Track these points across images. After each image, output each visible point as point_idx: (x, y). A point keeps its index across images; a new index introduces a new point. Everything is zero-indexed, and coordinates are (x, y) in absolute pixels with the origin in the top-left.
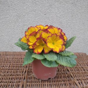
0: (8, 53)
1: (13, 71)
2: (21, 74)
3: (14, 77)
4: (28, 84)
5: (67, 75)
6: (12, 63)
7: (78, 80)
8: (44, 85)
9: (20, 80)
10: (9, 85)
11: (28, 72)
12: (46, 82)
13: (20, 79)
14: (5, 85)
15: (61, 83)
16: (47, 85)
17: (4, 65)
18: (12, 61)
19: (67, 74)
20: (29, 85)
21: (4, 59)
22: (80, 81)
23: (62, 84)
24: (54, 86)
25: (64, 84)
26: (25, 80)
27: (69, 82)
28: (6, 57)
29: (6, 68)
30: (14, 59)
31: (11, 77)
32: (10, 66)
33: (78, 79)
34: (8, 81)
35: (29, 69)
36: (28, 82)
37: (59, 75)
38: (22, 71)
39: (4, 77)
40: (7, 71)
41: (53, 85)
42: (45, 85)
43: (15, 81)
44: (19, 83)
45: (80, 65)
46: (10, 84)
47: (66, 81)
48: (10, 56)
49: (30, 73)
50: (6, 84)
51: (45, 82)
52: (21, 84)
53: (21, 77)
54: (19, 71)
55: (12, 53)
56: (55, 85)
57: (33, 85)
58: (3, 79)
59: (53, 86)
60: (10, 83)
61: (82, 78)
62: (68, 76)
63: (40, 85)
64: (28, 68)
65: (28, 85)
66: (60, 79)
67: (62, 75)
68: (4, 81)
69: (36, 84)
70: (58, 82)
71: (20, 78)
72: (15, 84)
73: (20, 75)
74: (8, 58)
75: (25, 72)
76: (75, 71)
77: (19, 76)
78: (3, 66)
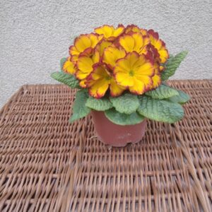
0: (45, 88)
1: (56, 128)
2: (73, 134)
3: (58, 140)
4: (86, 154)
5: (168, 136)
6: (53, 111)
7: (191, 147)
8: (116, 156)
9: (71, 148)
10: (49, 158)
11: (86, 129)
12: (122, 150)
13: (70, 146)
14: (41, 158)
15: (153, 152)
16: (124, 156)
17: (38, 116)
18: (54, 106)
19: (169, 133)
20: (88, 157)
21: (37, 102)
22: (195, 149)
23: (154, 155)
24: (138, 159)
25: (158, 155)
26: (80, 148)
27: (170, 151)
28: (41, 98)
29: (42, 122)
30: (58, 102)
31: (52, 140)
32: (50, 118)
33: (192, 143)
34: (46, 148)
35: (88, 124)
36: (85, 152)
37: (151, 135)
38: (74, 127)
39: (39, 141)
40: (44, 128)
41: (135, 156)
42: (120, 156)
43: (61, 149)
44: (68, 154)
45: (205, 111)
46: (51, 155)
47: (164, 148)
48: (49, 95)
49: (90, 131)
50: (43, 155)
51: (120, 151)
52: (71, 155)
53: (72, 140)
54: (68, 127)
55: (53, 87)
56: (140, 156)
57: (95, 157)
58: (36, 145)
59: (135, 159)
60: (51, 152)
61: (202, 142)
62: (170, 138)
63: (108, 156)
64: (86, 122)
65: (84, 157)
66: (153, 144)
67: (158, 136)
68: (40, 149)
69: (100, 154)
70: (146, 150)
71: (71, 143)
72: (59, 155)
73: (71, 137)
74: (45, 100)
75: (81, 130)
76: (189, 126)
77: (68, 140)
78: (37, 118)
